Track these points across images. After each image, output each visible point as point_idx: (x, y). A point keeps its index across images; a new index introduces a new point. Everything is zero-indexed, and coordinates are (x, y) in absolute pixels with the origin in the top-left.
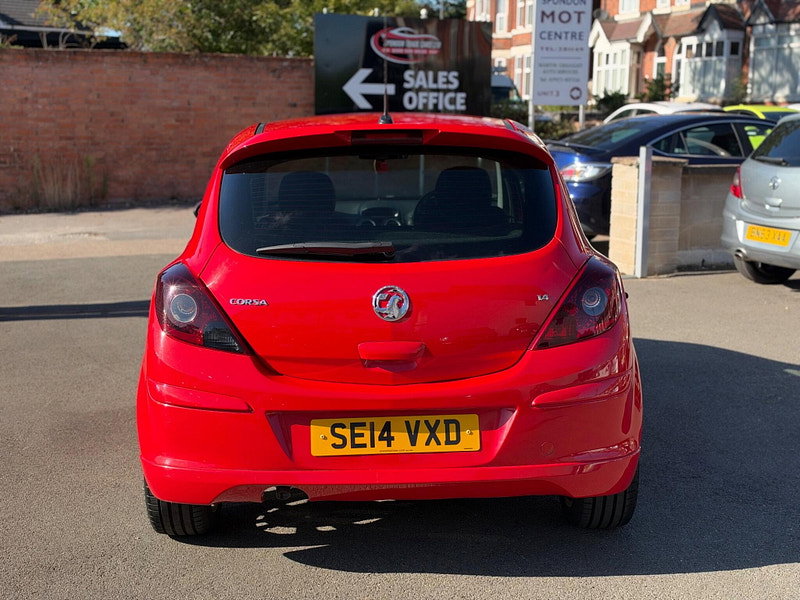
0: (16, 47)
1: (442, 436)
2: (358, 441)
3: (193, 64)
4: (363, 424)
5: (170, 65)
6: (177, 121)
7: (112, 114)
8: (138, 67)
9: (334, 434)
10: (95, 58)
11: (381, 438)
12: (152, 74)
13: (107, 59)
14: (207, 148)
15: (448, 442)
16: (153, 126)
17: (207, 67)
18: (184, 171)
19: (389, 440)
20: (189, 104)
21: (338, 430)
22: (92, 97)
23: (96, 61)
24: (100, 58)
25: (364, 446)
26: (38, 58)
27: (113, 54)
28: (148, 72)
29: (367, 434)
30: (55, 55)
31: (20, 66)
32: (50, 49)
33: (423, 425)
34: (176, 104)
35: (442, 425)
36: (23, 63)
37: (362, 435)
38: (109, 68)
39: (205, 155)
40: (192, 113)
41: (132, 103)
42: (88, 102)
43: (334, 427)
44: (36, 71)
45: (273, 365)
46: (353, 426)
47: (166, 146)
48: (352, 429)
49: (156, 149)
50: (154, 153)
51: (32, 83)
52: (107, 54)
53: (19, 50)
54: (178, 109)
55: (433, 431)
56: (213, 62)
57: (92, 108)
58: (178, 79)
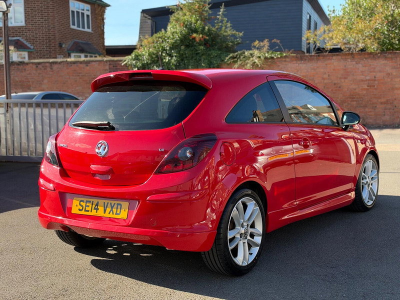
0: (293, 55)
1: (115, 210)
2: (87, 209)
3: (379, 57)
4: (90, 202)
5: (366, 58)
6: (368, 86)
7: (335, 84)
8: (349, 60)
9: (80, 205)
10: (328, 57)
11: (95, 209)
12: (357, 63)
13: (334, 57)
14: (383, 100)
15: (116, 214)
16: (355, 89)
17: (386, 58)
18: (371, 112)
19: (97, 209)
20: (375, 77)
21: (82, 203)
22: (326, 76)
23: (329, 59)
24: (331, 58)
25: (88, 211)
26: (301, 59)
27: (338, 55)
28: (354, 63)
29: (91, 206)
30: (309, 57)
31: (294, 64)
32: (308, 54)
33: (109, 205)
34: (368, 78)
35: (116, 206)
36: (295, 62)
37: (89, 206)
38: (335, 62)
39: (382, 103)
40: (376, 82)
41: (345, 78)
42: (324, 79)
43: (80, 201)
44: (300, 65)
45: (69, 173)
46: (87, 201)
47: (362, 99)
48: (86, 203)
49: (356, 101)
50: (355, 102)
51: (298, 71)
52: (334, 55)
53: (293, 56)
54: (369, 80)
55: (112, 207)
56: (390, 56)
57: (326, 81)
58: (370, 65)
